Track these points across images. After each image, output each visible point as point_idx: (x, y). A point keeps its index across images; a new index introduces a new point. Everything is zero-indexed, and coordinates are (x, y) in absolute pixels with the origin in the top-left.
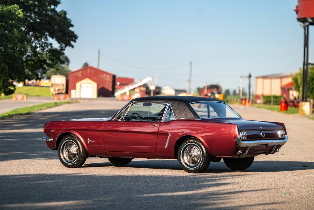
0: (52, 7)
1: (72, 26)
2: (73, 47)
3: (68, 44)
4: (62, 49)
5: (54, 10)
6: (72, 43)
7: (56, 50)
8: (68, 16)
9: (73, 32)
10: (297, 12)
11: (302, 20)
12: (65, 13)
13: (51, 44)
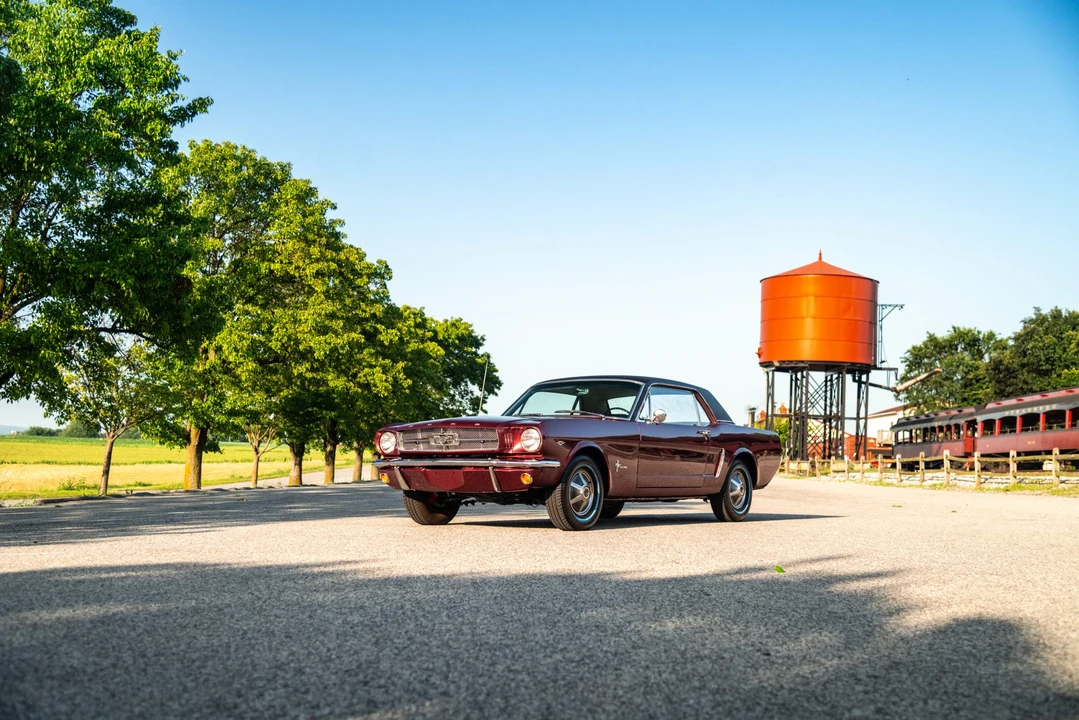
0: (474, 350)
1: (497, 371)
2: (496, 395)
3: (491, 391)
4: (485, 397)
5: (475, 353)
6: (496, 390)
7: (477, 398)
8: (492, 361)
9: (498, 378)
10: (759, 355)
11: (765, 364)
12: (489, 357)
13: (471, 392)
